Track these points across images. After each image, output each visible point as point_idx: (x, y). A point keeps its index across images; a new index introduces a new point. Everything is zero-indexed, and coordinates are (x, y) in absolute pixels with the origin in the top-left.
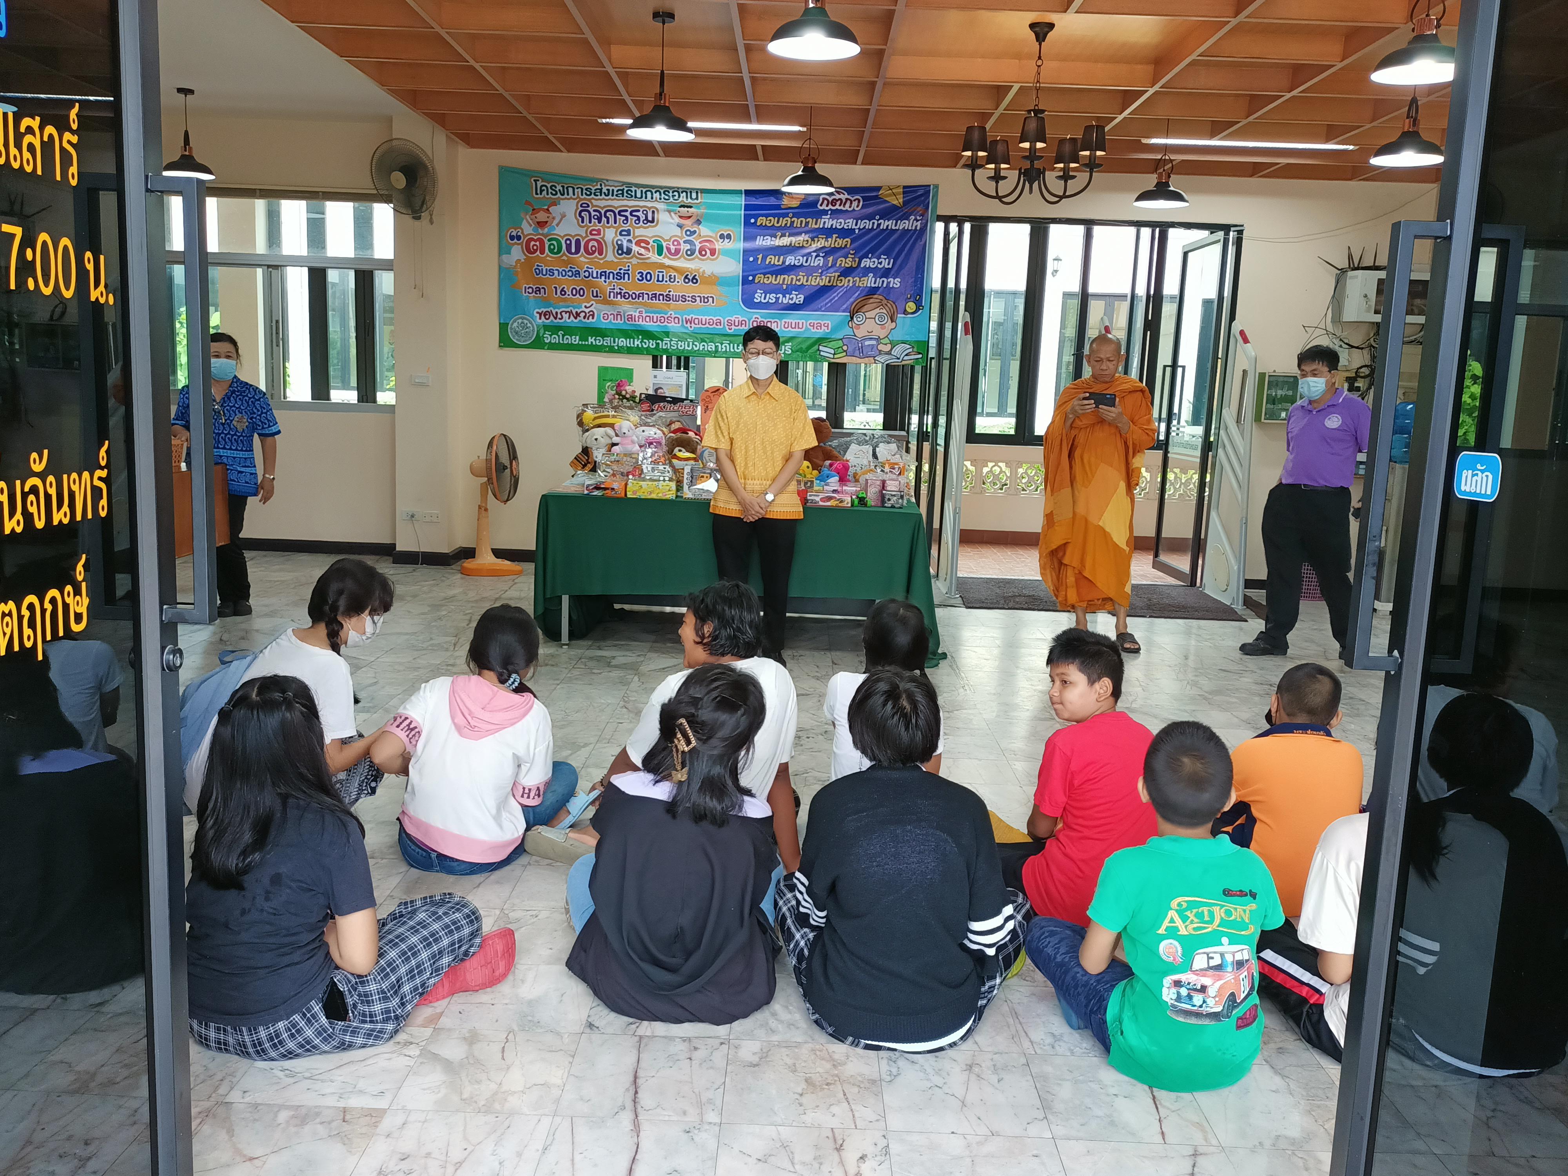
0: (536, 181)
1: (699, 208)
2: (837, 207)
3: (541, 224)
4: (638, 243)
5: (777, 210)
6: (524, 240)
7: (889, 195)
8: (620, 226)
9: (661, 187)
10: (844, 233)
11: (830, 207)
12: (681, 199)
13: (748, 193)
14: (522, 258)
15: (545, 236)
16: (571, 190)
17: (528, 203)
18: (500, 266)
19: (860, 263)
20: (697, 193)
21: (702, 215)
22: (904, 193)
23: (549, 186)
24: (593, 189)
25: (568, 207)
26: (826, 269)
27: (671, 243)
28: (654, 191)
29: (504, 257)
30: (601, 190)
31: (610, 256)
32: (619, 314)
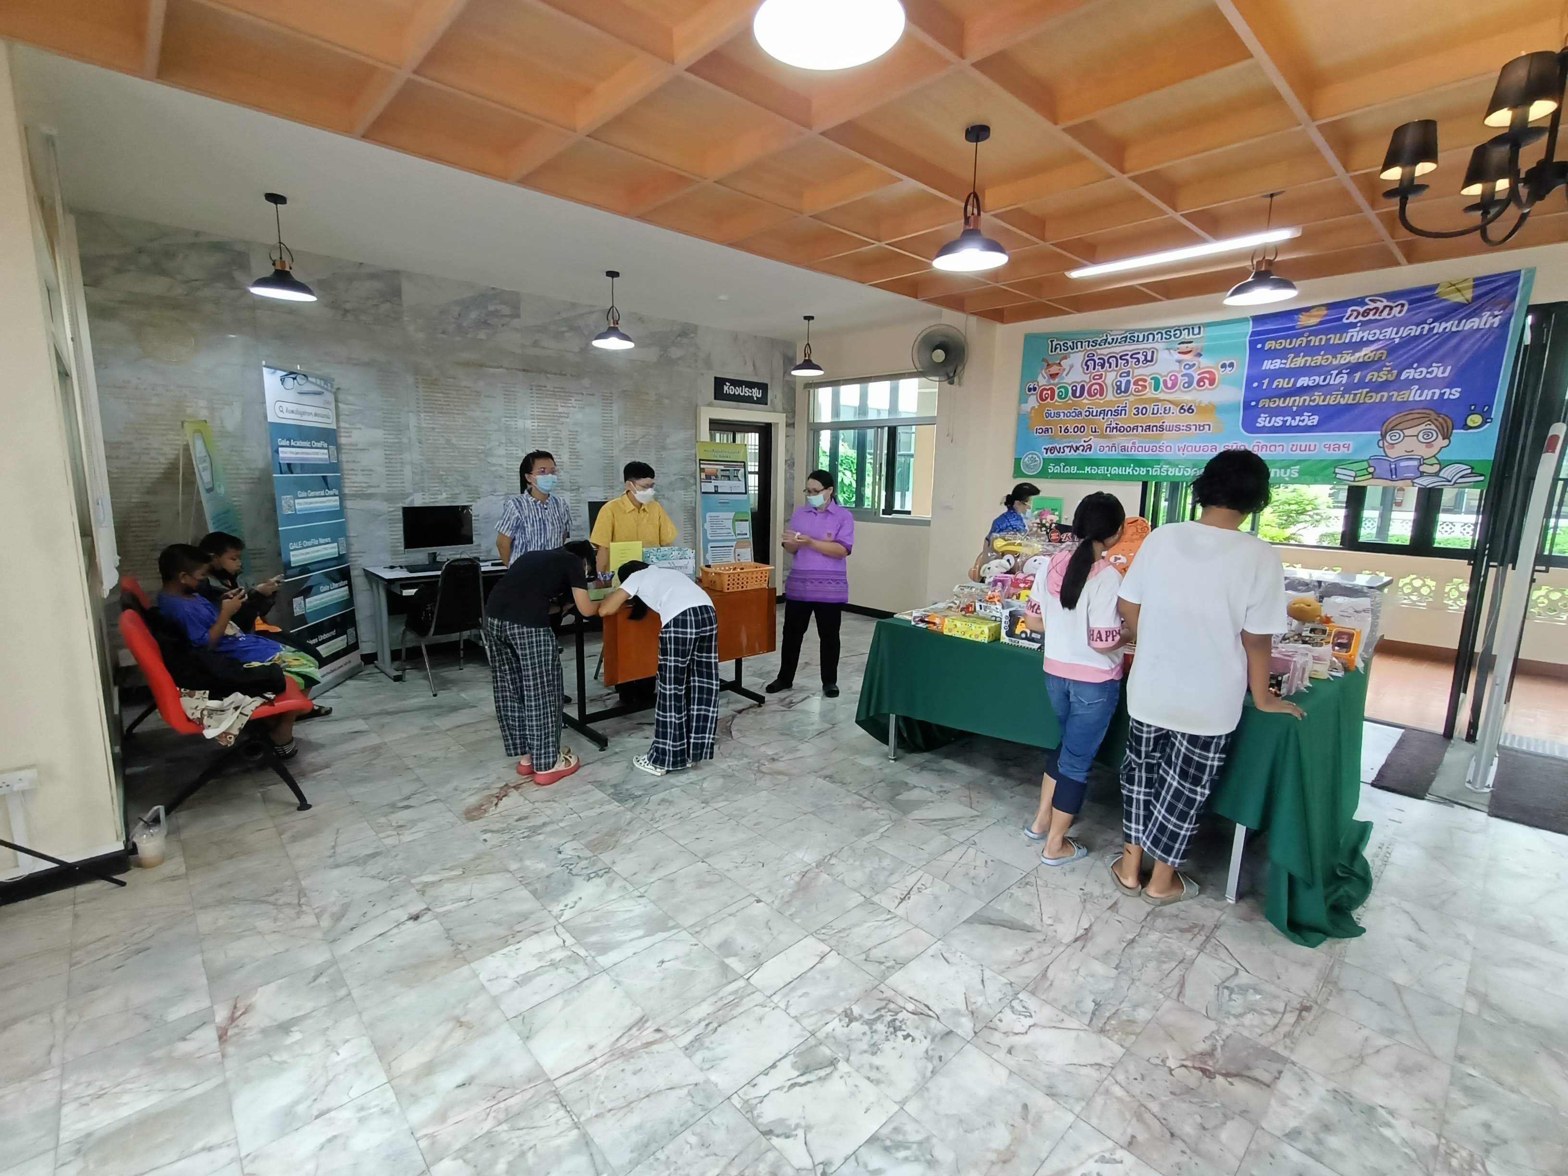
0: (1052, 341)
1: (1199, 342)
2: (1371, 317)
4: (1136, 382)
5: (1291, 332)
6: (1038, 391)
7: (1450, 293)
8: (1121, 369)
9: (1163, 329)
11: (1360, 318)
12: (1182, 336)
13: (1255, 319)
14: (1036, 405)
15: (1055, 385)
16: (1079, 344)
17: (1044, 360)
18: (1018, 413)
19: (1399, 374)
20: (1200, 328)
21: (1202, 348)
22: (1475, 286)
23: (1062, 343)
24: (1099, 340)
25: (1077, 359)
26: (1349, 387)
27: (1168, 379)
28: (1155, 333)
29: (1023, 406)
30: (1106, 340)
31: (1110, 396)
32: (1114, 445)
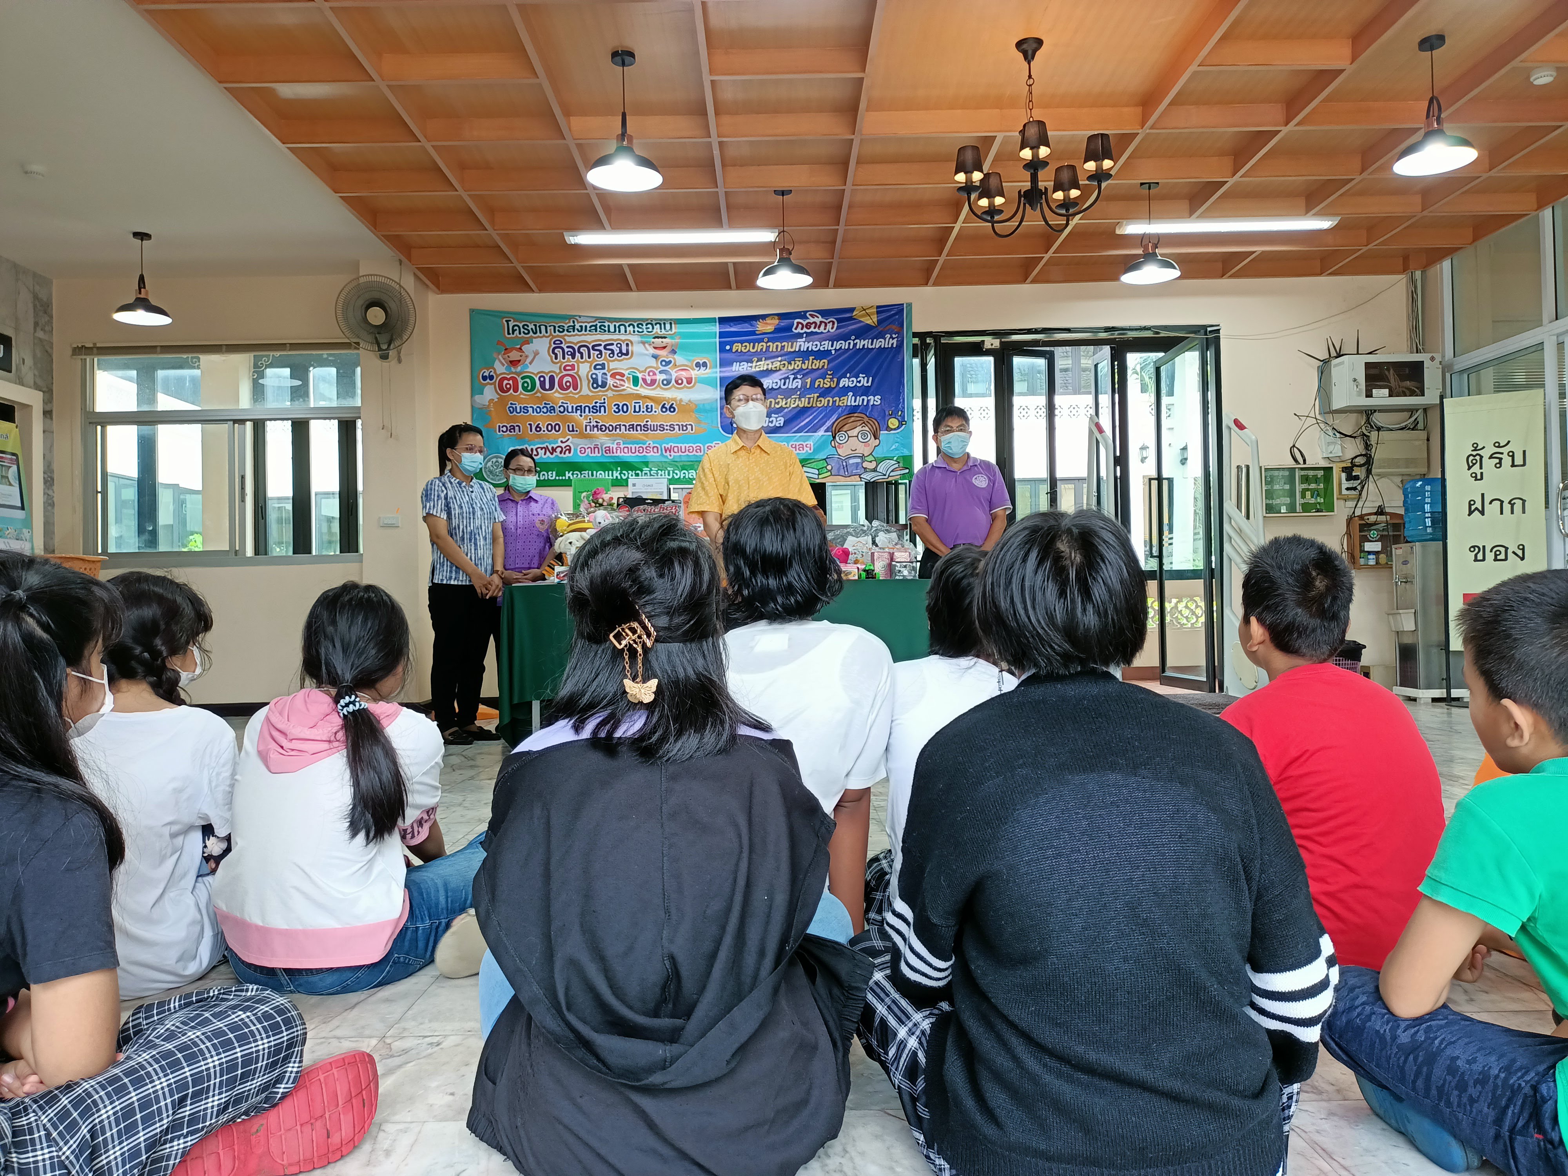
0: (507, 321)
1: (672, 338)
2: (812, 329)
3: (515, 363)
4: (613, 376)
5: (753, 337)
6: (496, 380)
7: (863, 316)
8: (594, 360)
9: (635, 320)
10: (820, 355)
11: (805, 330)
12: (655, 331)
13: (723, 321)
14: (495, 397)
15: (518, 374)
16: (543, 328)
17: (499, 343)
18: (472, 406)
19: (838, 383)
20: (671, 324)
21: (677, 344)
22: (878, 313)
23: (521, 325)
24: (566, 326)
25: (541, 345)
26: (803, 392)
27: (646, 374)
28: (627, 325)
29: (477, 398)
30: (574, 326)
31: (585, 389)
32: (596, 447)
